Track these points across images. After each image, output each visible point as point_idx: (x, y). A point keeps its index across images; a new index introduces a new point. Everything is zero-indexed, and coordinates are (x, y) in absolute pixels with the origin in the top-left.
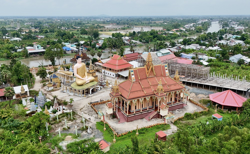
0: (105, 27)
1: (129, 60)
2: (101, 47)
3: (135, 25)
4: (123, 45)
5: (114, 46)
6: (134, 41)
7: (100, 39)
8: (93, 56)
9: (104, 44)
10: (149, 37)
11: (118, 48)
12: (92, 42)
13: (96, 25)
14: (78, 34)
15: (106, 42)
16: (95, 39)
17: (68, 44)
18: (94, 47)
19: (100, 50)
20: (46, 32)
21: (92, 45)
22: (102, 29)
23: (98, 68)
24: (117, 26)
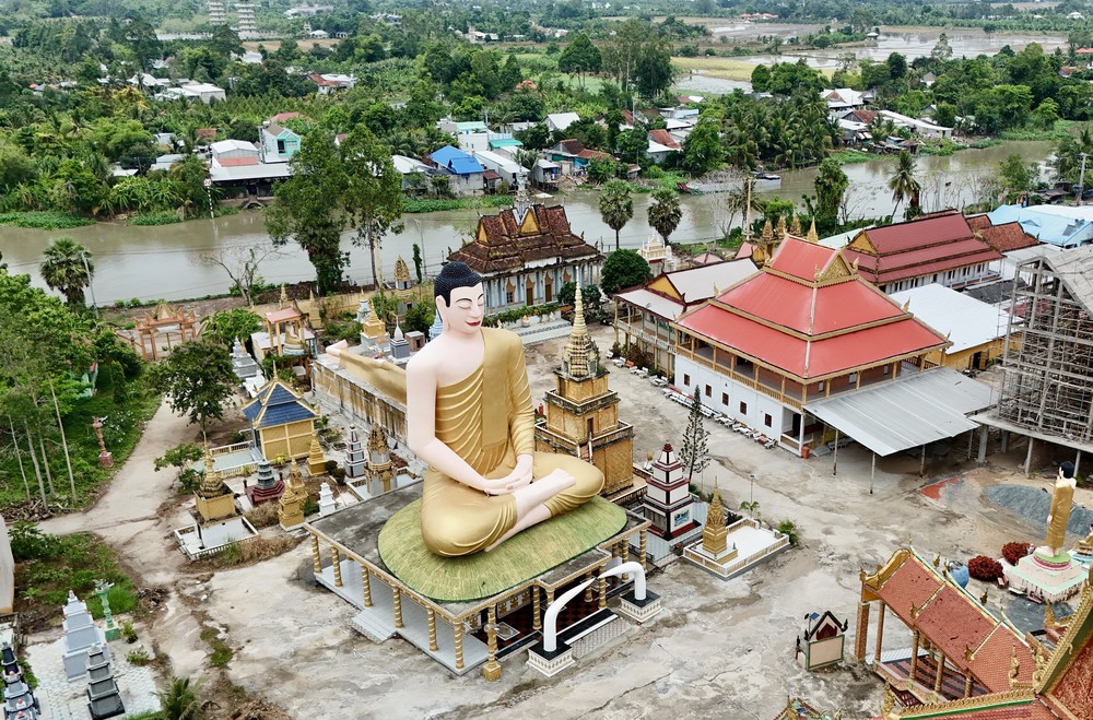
0: (710, 34)
1: (898, 275)
2: (681, 156)
3: (890, 21)
4: (827, 145)
5: (770, 152)
6: (900, 120)
7: (674, 101)
8: (617, 225)
9: (699, 135)
10: (1003, 92)
11: (789, 165)
12: (621, 119)
13: (661, 20)
14: (545, 68)
15: (715, 118)
16: (646, 104)
17: (477, 131)
18: (633, 151)
19: (671, 180)
20: (374, 54)
21: (619, 144)
22: (690, 42)
23: (647, 338)
24: (780, 29)
